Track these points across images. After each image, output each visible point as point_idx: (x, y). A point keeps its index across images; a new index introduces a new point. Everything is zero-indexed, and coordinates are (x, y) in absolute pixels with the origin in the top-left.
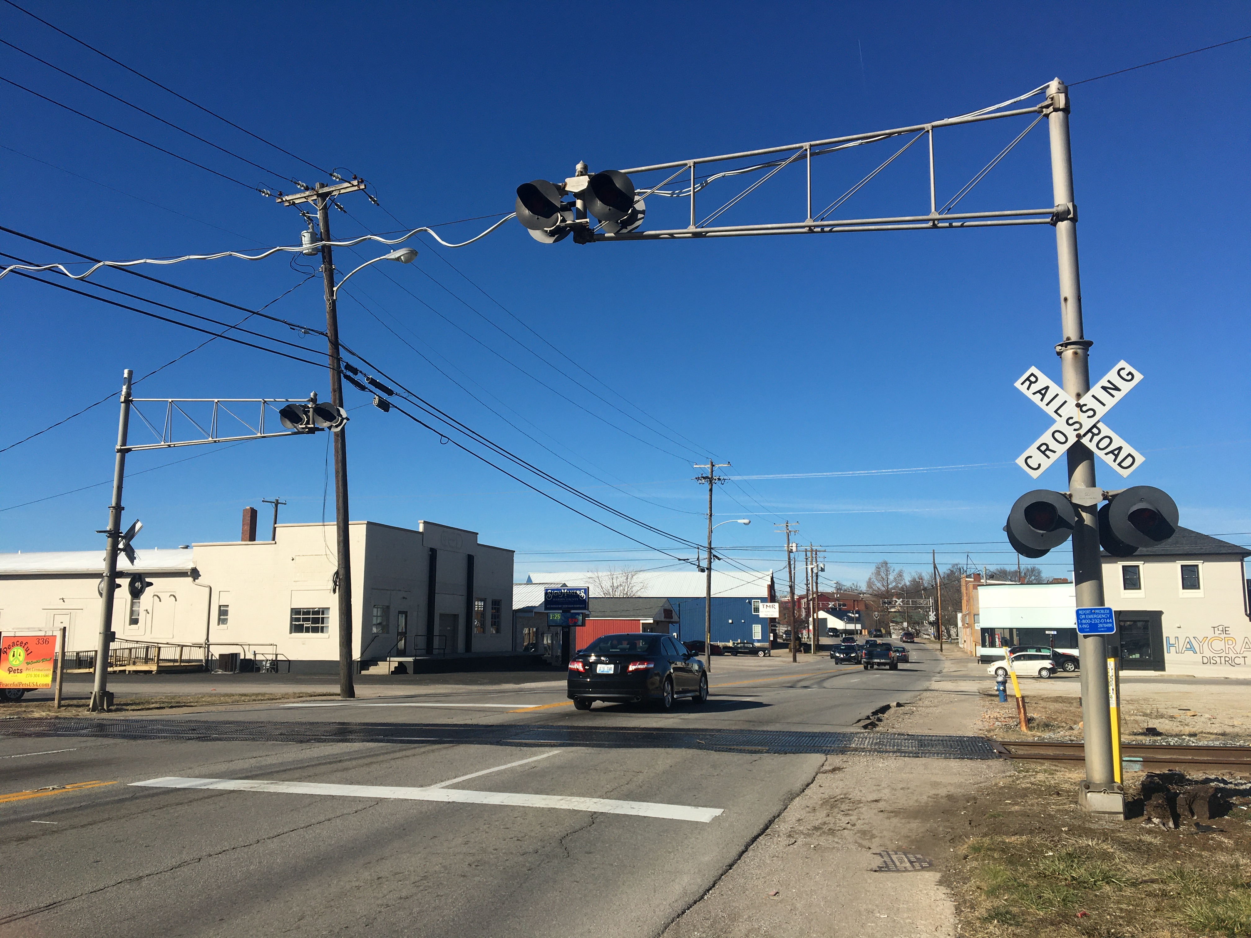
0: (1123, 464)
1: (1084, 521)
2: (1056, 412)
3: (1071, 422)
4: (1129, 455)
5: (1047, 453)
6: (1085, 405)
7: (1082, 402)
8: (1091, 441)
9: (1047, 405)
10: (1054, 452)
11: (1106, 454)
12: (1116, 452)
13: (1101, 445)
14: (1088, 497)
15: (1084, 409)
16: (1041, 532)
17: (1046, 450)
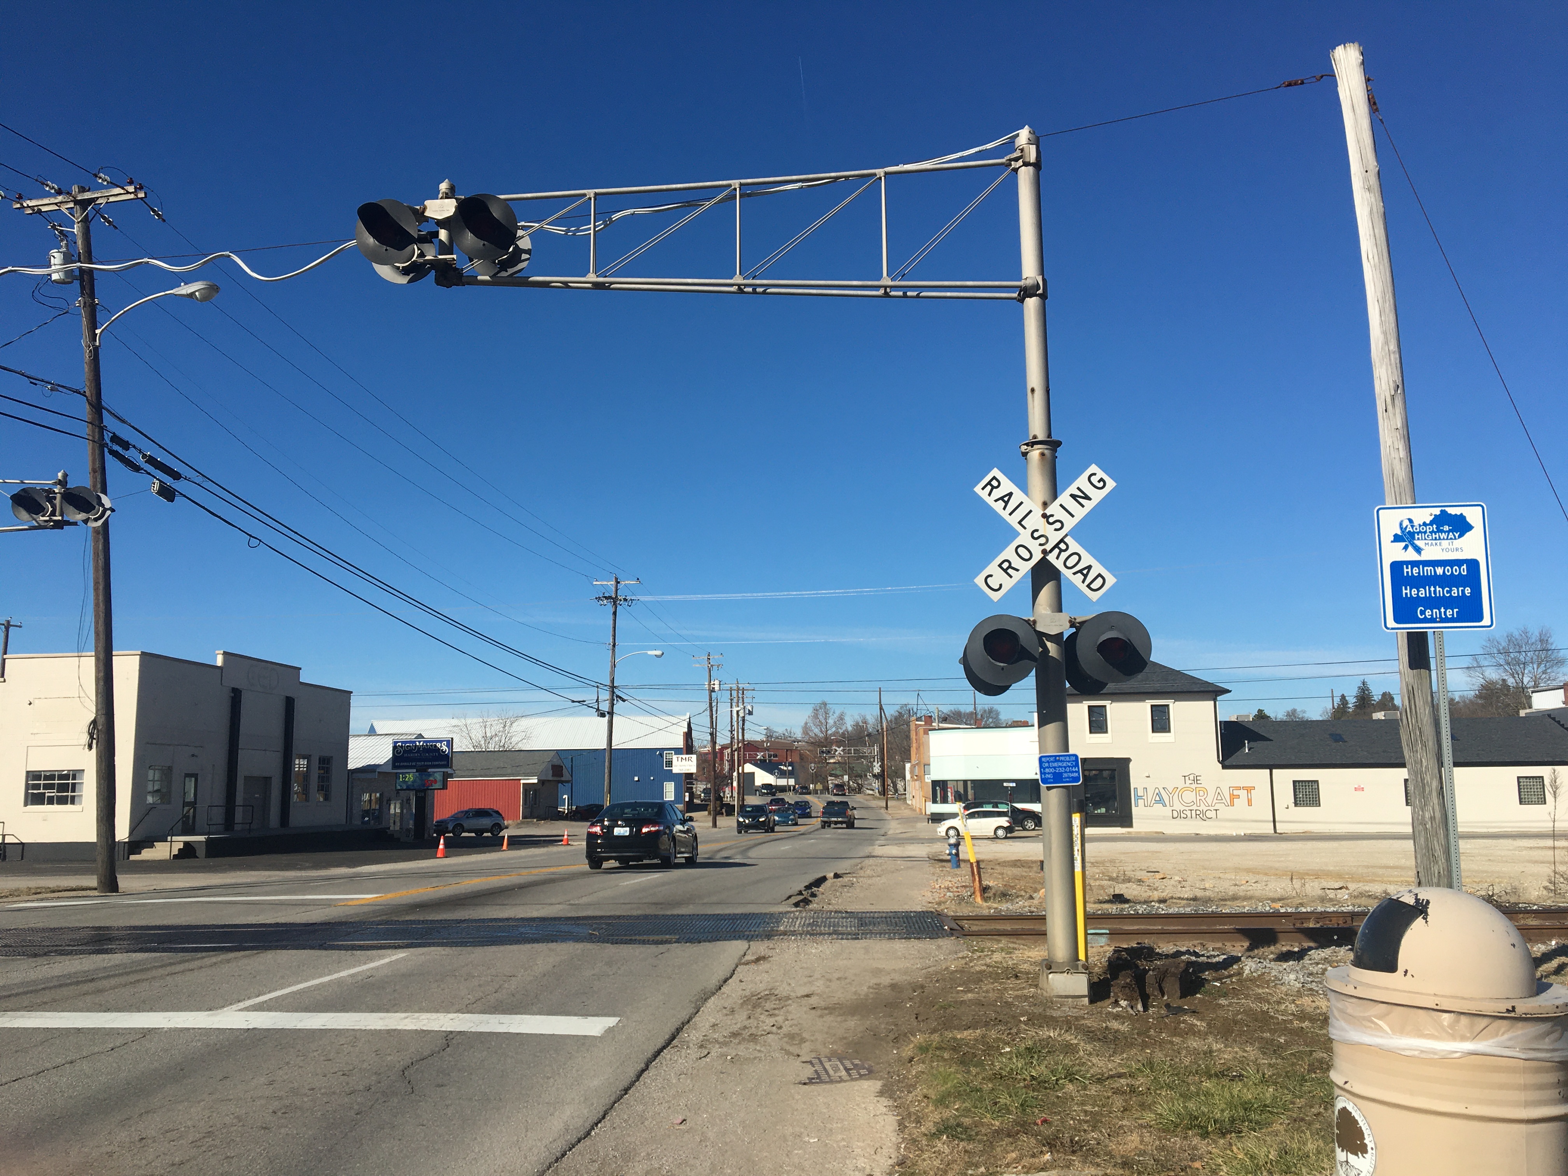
0: (1093, 586)
1: (1049, 652)
2: (1020, 523)
3: (1036, 535)
4: (1100, 575)
5: (1010, 571)
6: (1052, 516)
7: (1048, 512)
8: (1057, 558)
9: (1010, 514)
10: (1017, 570)
11: (1074, 574)
12: (1085, 572)
13: (1069, 564)
14: (1053, 624)
15: (1051, 520)
16: (1002, 664)
17: (1008, 568)
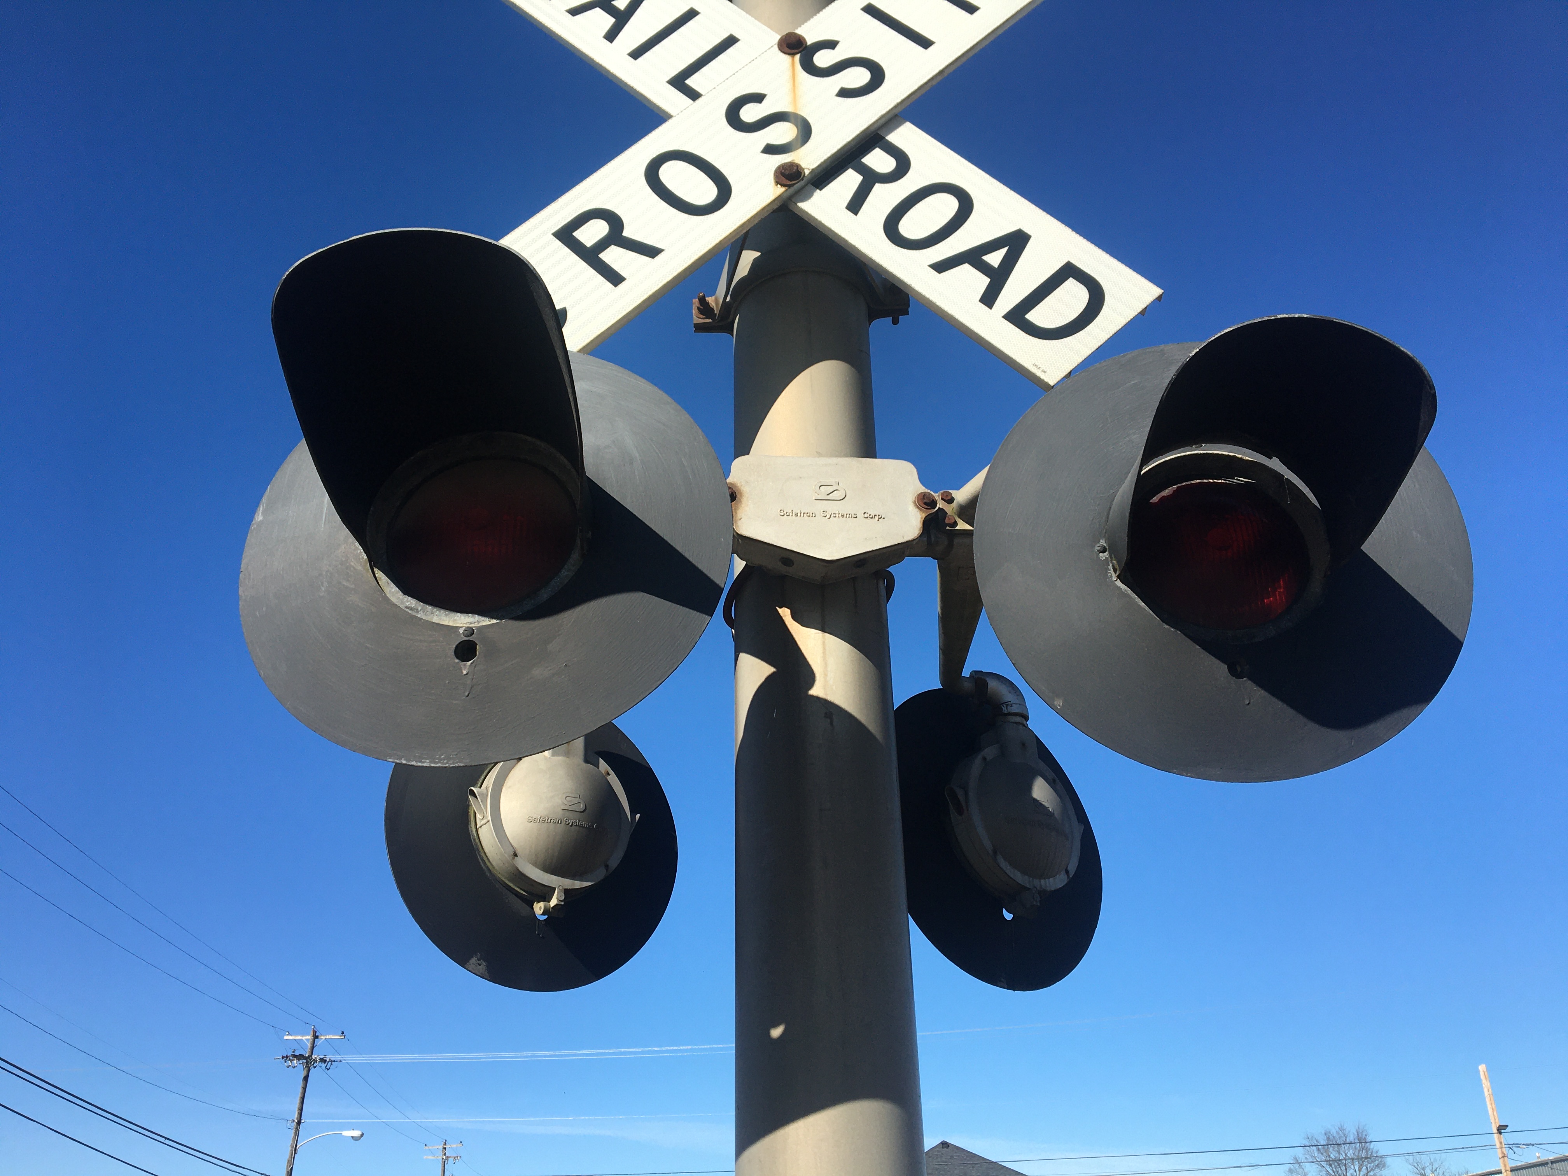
0: (1037, 316)
2: (679, 82)
3: (750, 113)
4: (1069, 271)
5: (613, 256)
6: (831, 45)
7: (810, 33)
8: (855, 205)
9: (637, 54)
10: (651, 252)
11: (941, 267)
12: (995, 259)
13: (910, 227)
15: (823, 59)
16: (463, 621)
17: (603, 245)
